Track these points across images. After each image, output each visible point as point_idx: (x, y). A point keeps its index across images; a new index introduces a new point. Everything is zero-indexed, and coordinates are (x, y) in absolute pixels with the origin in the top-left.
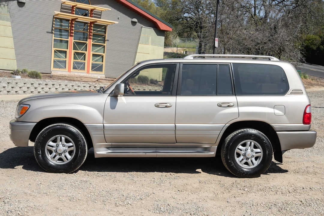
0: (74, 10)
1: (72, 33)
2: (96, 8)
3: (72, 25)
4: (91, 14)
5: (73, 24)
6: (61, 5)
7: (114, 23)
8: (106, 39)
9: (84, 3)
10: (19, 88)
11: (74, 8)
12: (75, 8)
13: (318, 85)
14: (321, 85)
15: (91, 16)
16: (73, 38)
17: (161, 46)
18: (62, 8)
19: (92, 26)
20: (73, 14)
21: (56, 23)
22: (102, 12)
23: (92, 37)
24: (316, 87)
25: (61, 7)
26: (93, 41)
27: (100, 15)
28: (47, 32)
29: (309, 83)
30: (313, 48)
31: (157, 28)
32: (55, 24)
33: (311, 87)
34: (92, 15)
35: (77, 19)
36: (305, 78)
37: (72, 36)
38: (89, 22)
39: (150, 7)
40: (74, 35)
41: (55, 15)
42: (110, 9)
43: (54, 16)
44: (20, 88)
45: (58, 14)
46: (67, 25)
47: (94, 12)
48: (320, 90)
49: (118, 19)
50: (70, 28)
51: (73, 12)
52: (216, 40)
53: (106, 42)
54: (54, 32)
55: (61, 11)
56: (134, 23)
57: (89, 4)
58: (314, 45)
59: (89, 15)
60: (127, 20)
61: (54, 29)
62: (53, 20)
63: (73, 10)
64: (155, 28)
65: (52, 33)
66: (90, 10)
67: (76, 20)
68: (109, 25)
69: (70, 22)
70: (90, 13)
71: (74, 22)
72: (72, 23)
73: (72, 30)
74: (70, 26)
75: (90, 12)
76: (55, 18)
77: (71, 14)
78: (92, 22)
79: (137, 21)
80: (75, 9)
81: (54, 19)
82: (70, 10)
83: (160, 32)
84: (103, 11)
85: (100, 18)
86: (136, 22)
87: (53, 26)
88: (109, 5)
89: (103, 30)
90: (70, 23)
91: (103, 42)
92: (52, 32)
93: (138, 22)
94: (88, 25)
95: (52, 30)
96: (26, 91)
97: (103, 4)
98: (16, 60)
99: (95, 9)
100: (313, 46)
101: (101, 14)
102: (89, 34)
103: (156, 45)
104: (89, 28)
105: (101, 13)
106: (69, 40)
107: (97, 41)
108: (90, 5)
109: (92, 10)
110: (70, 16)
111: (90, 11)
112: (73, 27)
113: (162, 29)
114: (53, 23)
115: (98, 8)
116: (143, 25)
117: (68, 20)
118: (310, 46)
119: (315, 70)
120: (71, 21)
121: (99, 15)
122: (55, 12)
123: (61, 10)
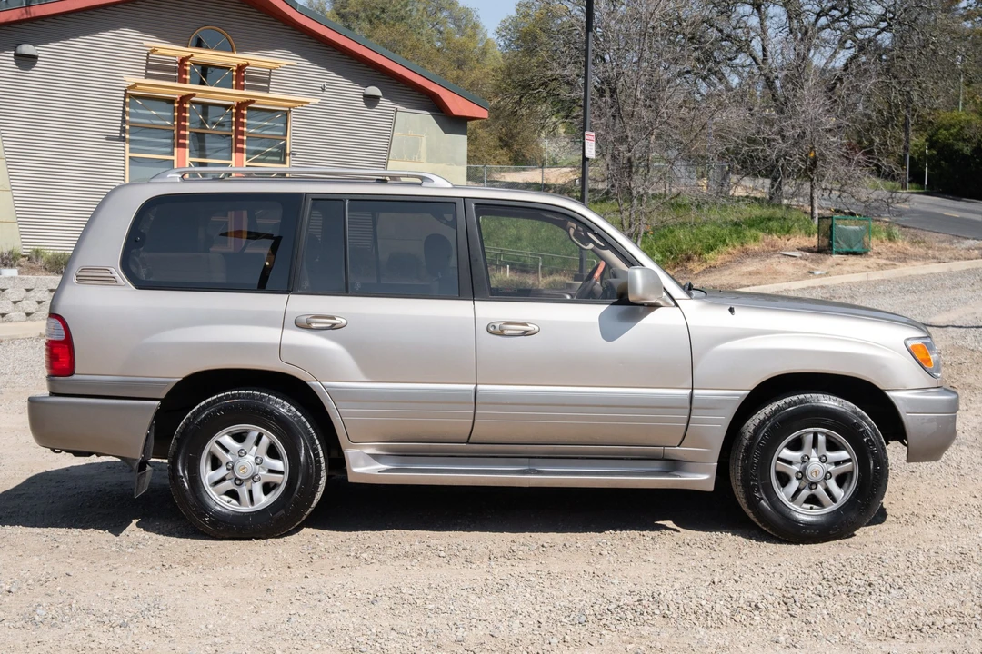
0: (186, 70)
1: (184, 137)
2: (250, 62)
3: (184, 114)
4: (239, 78)
5: (185, 110)
6: (148, 57)
7: (308, 103)
8: (288, 151)
9: (217, 49)
10: (11, 305)
11: (186, 65)
12: (188, 63)
13: (925, 258)
14: (934, 258)
15: (239, 87)
16: (188, 150)
17: (457, 164)
18: (149, 67)
19: (243, 114)
20: (185, 81)
21: (132, 110)
22: (270, 72)
23: (245, 147)
24: (914, 263)
25: (147, 64)
26: (248, 159)
27: (268, 82)
28: (107, 139)
29: (899, 252)
30: (962, 150)
31: (442, 112)
32: (130, 115)
33: (899, 264)
34: (242, 83)
35: (194, 95)
36: (890, 239)
37: (184, 146)
38: (235, 104)
39: (484, 52)
40: (189, 144)
41: (130, 88)
42: (294, 63)
43: (126, 91)
44: (15, 303)
45: (137, 84)
46: (169, 114)
47: (248, 72)
48: (924, 273)
49: (323, 90)
50: (176, 123)
51: (184, 76)
52: (586, 137)
53: (288, 158)
54: (128, 136)
55: (147, 76)
56: (371, 101)
57: (233, 51)
58: (964, 140)
59: (234, 82)
60: (349, 92)
61: (128, 127)
62: (124, 101)
63: (182, 71)
64: (437, 111)
65: (123, 139)
66: (235, 68)
67: (193, 99)
68: (293, 108)
69: (176, 105)
70: (234, 78)
71: (188, 106)
72: (182, 110)
73: (185, 128)
74: (176, 118)
75: (235, 73)
76: (133, 96)
77: (179, 82)
78: (242, 103)
79: (380, 94)
80: (188, 68)
81: (128, 100)
82: (174, 70)
83: (453, 123)
84: (274, 69)
85: (267, 90)
86: (377, 98)
87: (124, 121)
88: (294, 52)
89: (278, 125)
90: (176, 110)
91: (278, 159)
92: (124, 137)
93: (384, 96)
94: (232, 114)
95: (123, 130)
96: (34, 311)
97: (273, 49)
98: (16, 224)
99: (248, 65)
100: (961, 144)
101: (270, 79)
102: (236, 137)
103: (442, 163)
104: (234, 119)
105: (270, 75)
106: (175, 158)
107: (262, 157)
108: (236, 55)
109: (241, 69)
110: (174, 89)
111: (236, 71)
112: (185, 119)
113: (456, 112)
114: (124, 112)
115: (259, 60)
116: (401, 105)
117: (171, 101)
118: (952, 145)
119: (957, 215)
120: (178, 102)
121: (263, 81)
122: (126, 78)
123: (146, 73)
